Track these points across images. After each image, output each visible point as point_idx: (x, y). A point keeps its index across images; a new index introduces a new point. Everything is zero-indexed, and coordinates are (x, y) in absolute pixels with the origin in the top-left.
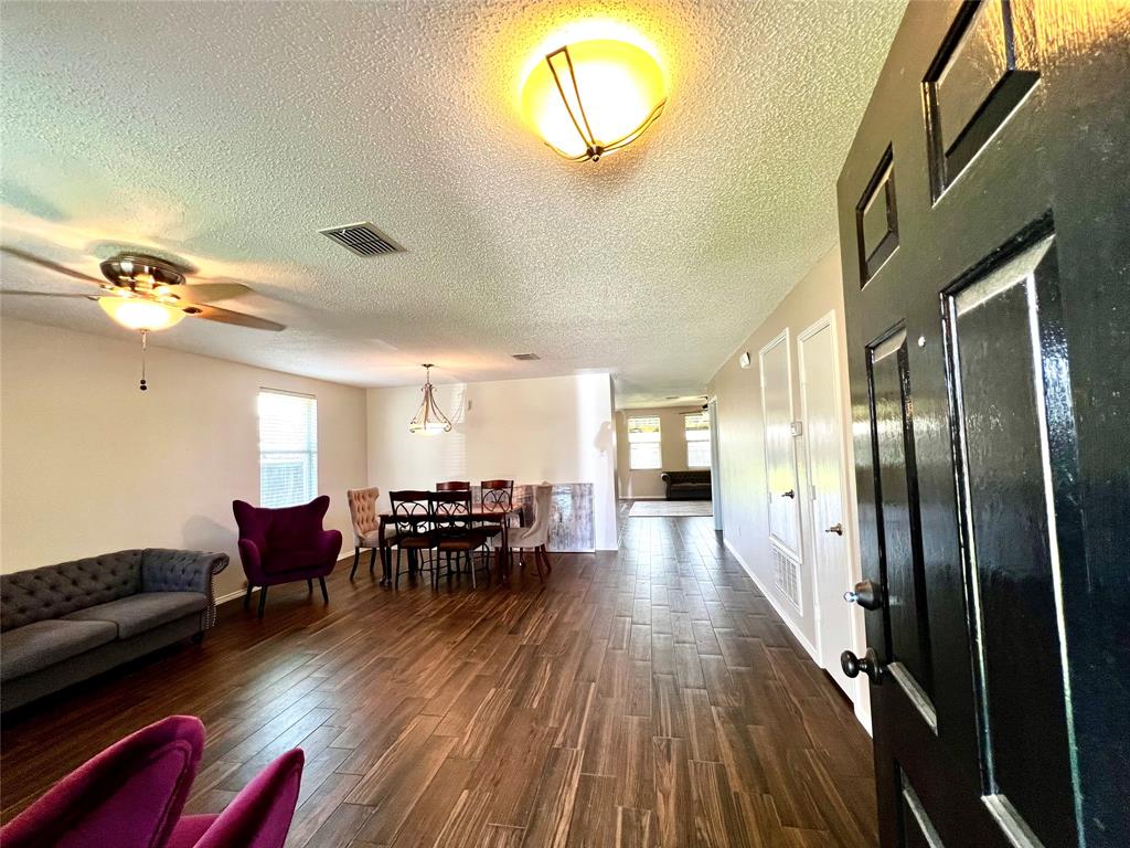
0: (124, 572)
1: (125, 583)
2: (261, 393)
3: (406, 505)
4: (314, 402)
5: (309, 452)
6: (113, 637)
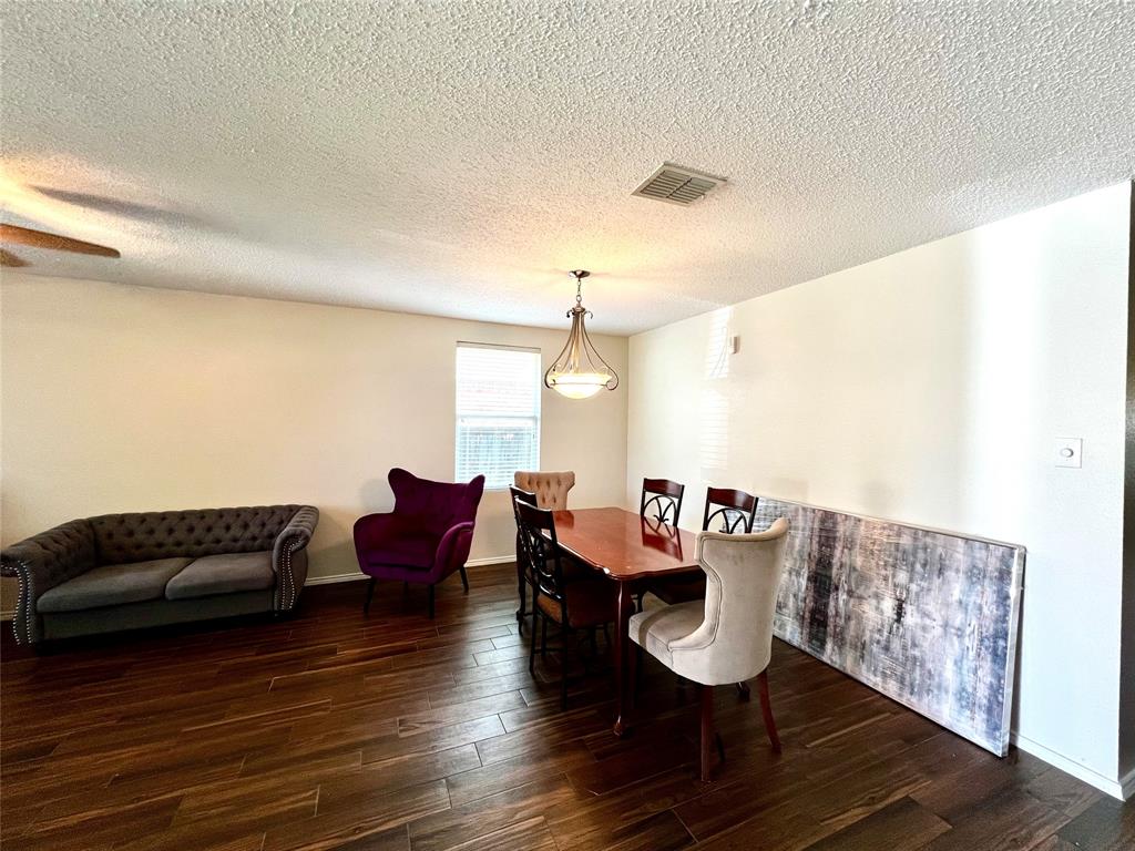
2: (459, 349)
4: (538, 357)
5: (534, 418)
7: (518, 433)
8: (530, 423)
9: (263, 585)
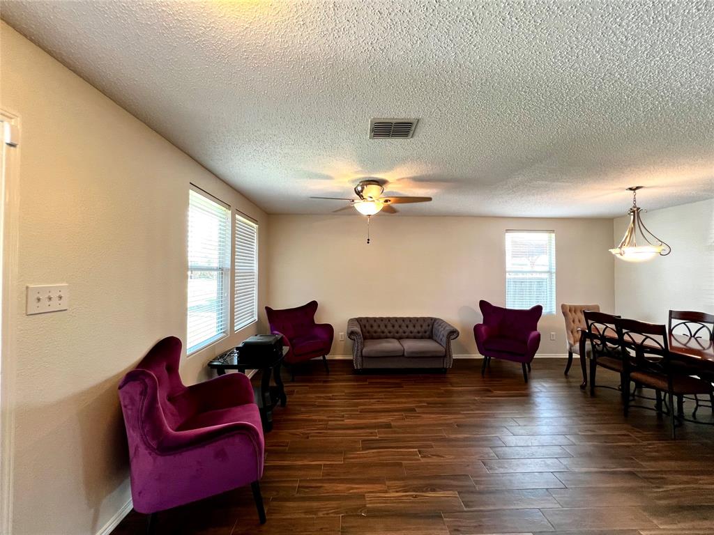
0: (425, 327)
1: (425, 332)
2: (507, 234)
3: (597, 325)
4: (553, 235)
5: (550, 272)
6: (401, 354)
7: (540, 282)
8: (546, 276)
9: (441, 355)
